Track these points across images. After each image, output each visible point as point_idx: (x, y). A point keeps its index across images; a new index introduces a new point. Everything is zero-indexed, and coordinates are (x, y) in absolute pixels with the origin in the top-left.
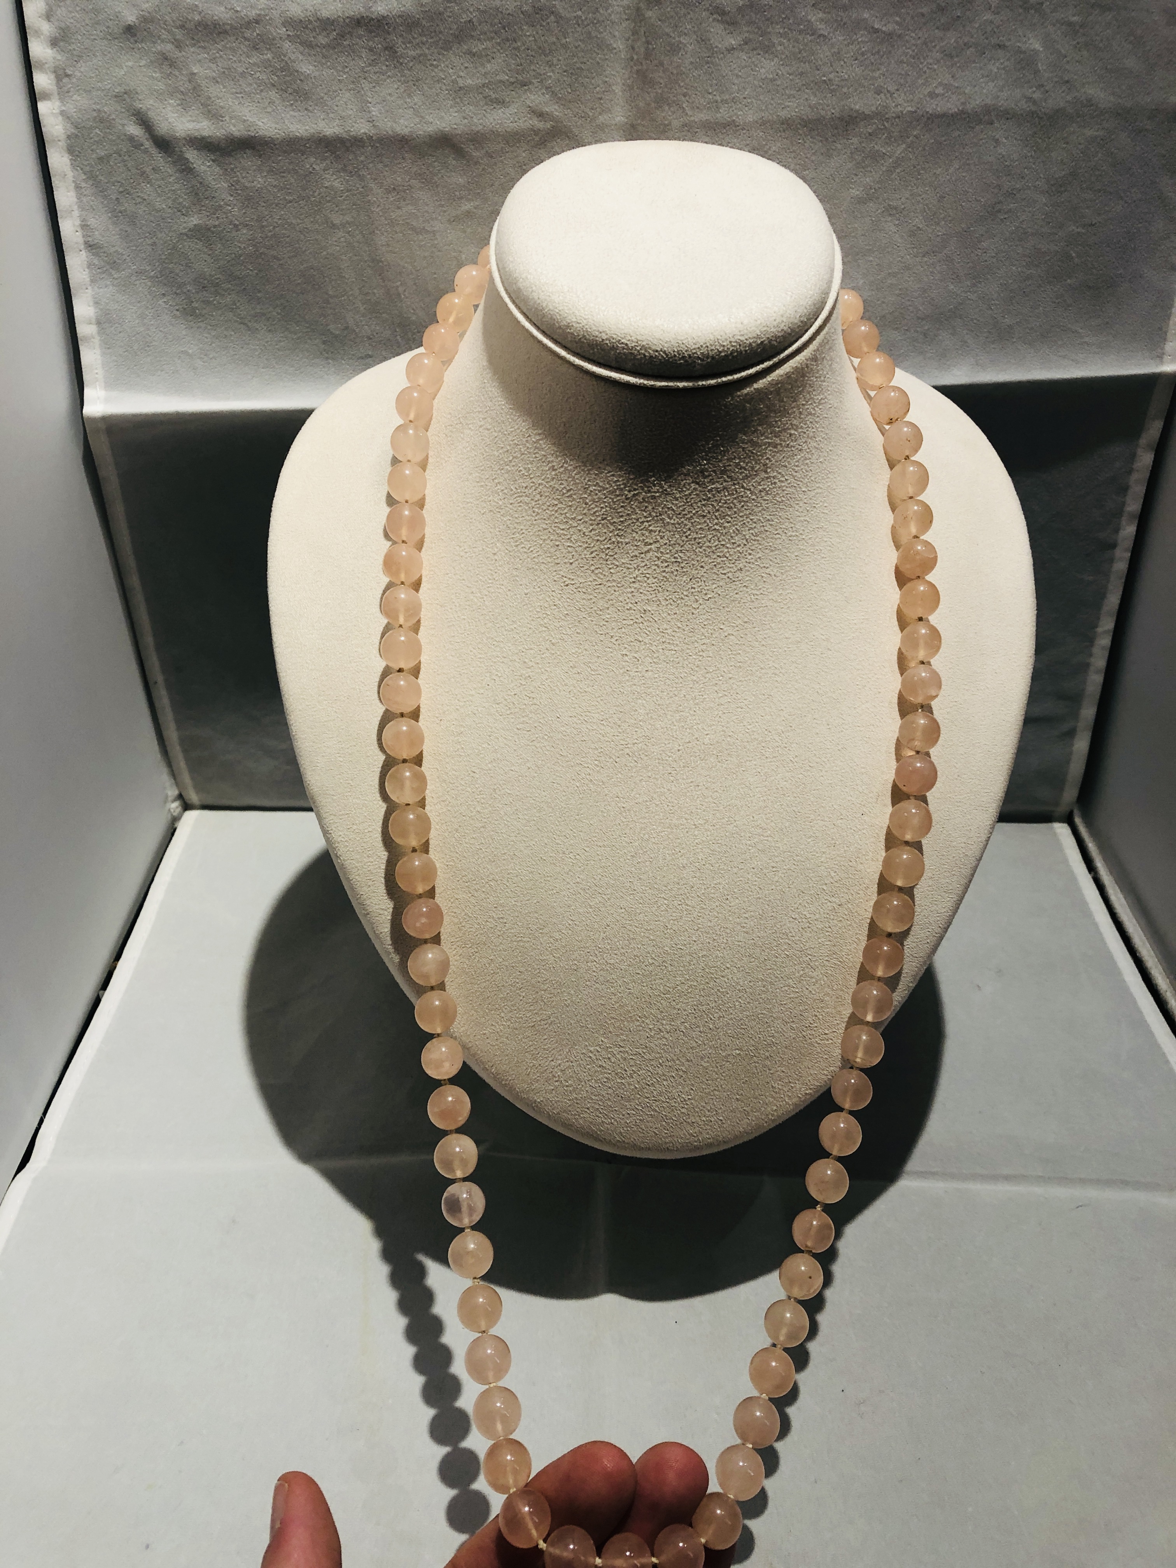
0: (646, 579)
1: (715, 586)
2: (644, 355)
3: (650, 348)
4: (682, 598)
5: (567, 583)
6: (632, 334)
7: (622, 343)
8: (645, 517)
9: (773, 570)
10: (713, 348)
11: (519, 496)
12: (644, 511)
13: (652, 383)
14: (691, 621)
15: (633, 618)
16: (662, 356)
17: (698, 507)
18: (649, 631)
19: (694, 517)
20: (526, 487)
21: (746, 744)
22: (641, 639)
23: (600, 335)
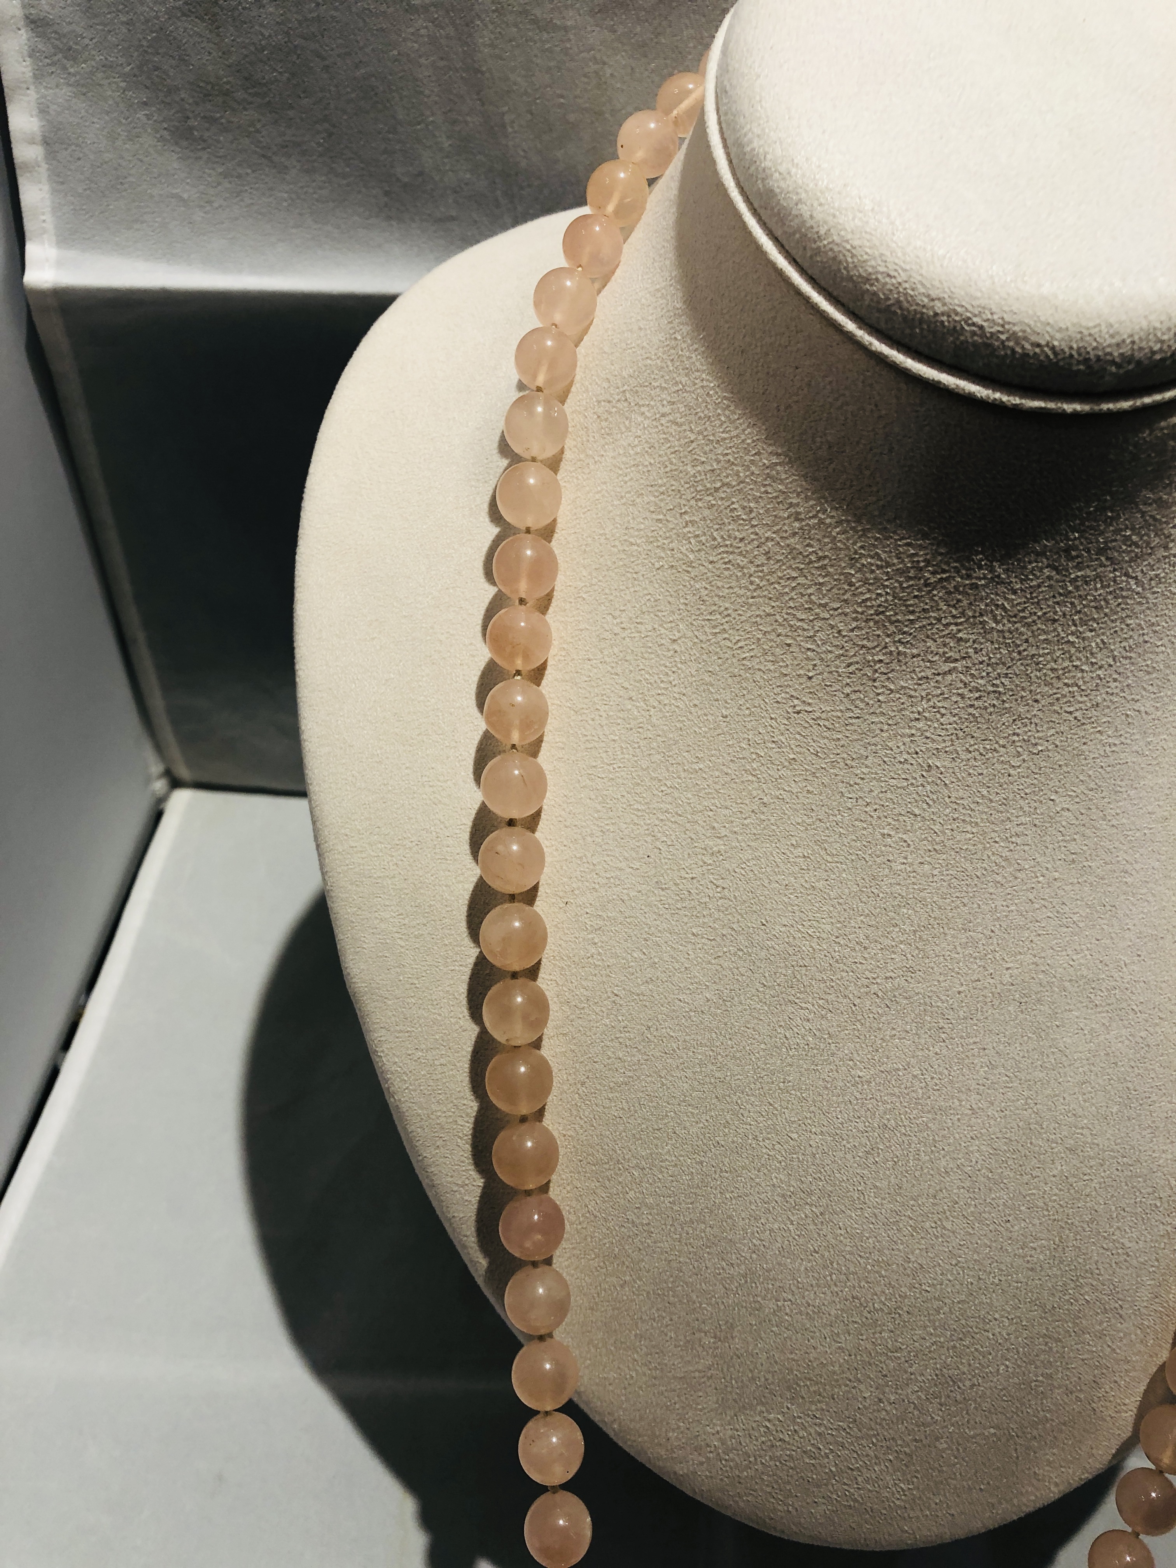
0: (938, 716)
1: (1052, 731)
2: (1013, 351)
3: (1026, 339)
4: (995, 750)
5: (798, 708)
6: (994, 310)
7: (974, 324)
8: (954, 617)
9: (1147, 705)
10: (1144, 344)
11: (727, 552)
12: (954, 606)
13: (1016, 400)
14: (1005, 786)
15: (908, 776)
16: (1047, 356)
17: (1049, 606)
18: (933, 800)
19: (1038, 622)
20: (742, 540)
21: (1067, 984)
22: (917, 811)
23: (931, 304)
